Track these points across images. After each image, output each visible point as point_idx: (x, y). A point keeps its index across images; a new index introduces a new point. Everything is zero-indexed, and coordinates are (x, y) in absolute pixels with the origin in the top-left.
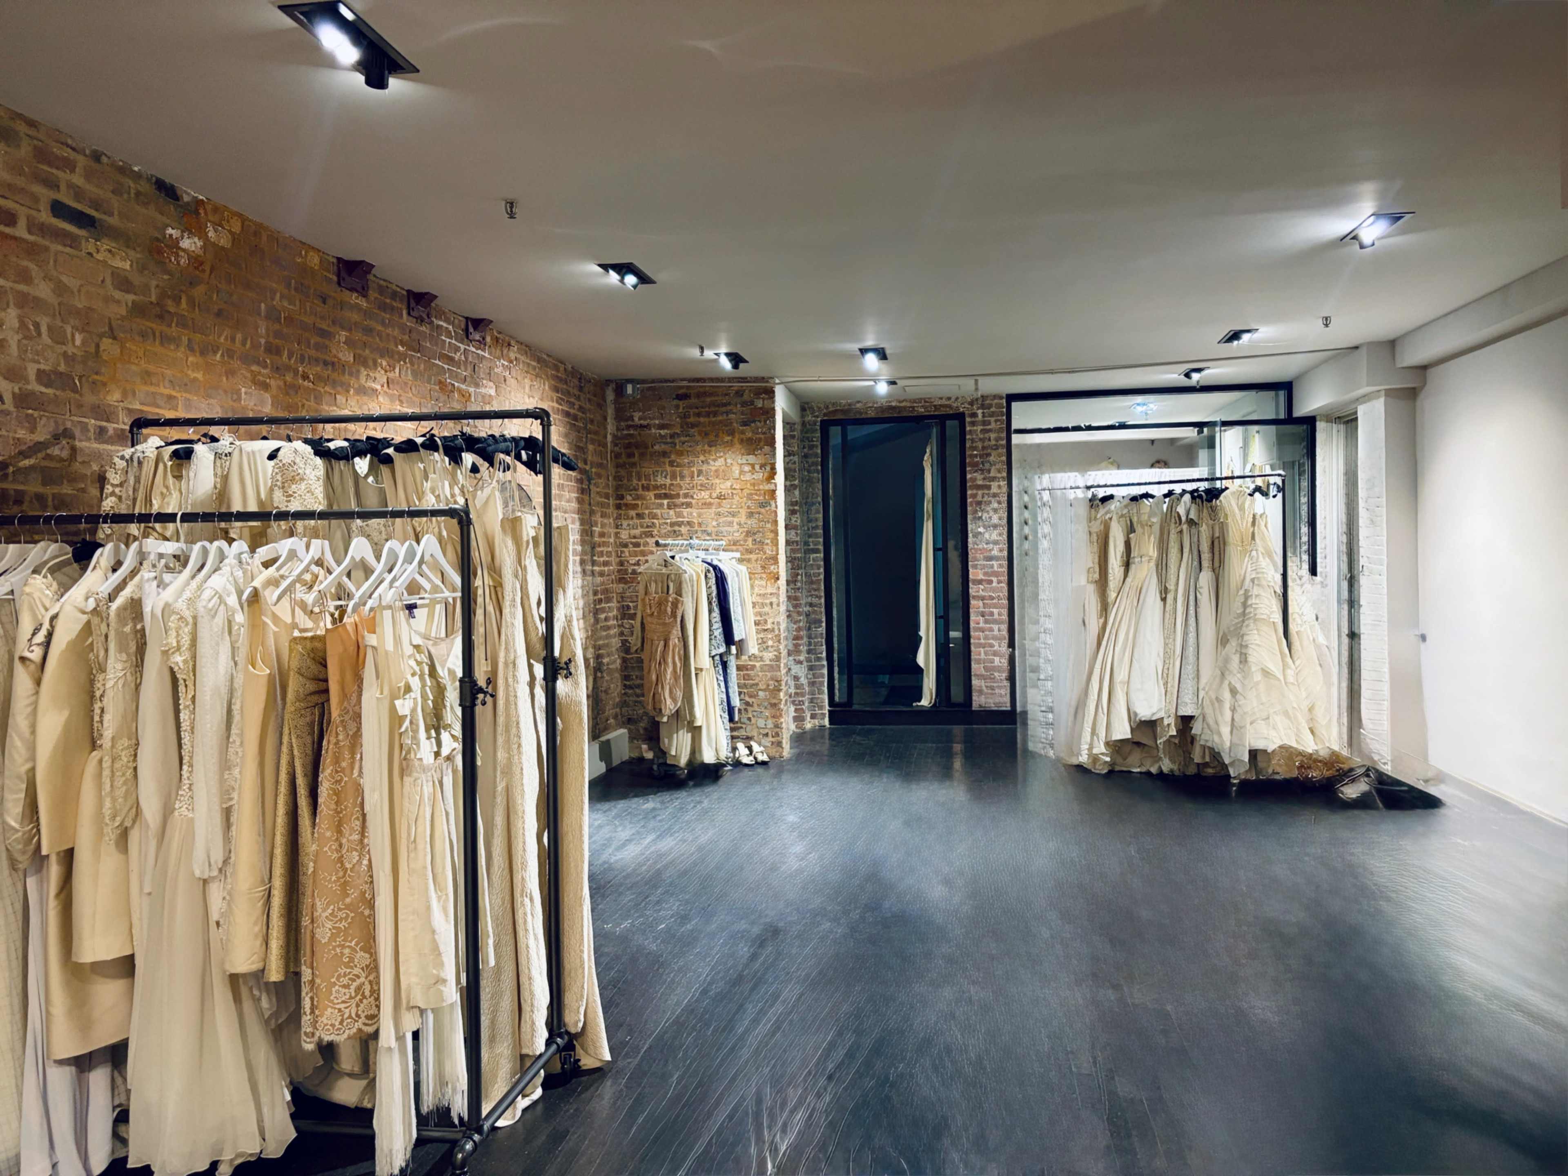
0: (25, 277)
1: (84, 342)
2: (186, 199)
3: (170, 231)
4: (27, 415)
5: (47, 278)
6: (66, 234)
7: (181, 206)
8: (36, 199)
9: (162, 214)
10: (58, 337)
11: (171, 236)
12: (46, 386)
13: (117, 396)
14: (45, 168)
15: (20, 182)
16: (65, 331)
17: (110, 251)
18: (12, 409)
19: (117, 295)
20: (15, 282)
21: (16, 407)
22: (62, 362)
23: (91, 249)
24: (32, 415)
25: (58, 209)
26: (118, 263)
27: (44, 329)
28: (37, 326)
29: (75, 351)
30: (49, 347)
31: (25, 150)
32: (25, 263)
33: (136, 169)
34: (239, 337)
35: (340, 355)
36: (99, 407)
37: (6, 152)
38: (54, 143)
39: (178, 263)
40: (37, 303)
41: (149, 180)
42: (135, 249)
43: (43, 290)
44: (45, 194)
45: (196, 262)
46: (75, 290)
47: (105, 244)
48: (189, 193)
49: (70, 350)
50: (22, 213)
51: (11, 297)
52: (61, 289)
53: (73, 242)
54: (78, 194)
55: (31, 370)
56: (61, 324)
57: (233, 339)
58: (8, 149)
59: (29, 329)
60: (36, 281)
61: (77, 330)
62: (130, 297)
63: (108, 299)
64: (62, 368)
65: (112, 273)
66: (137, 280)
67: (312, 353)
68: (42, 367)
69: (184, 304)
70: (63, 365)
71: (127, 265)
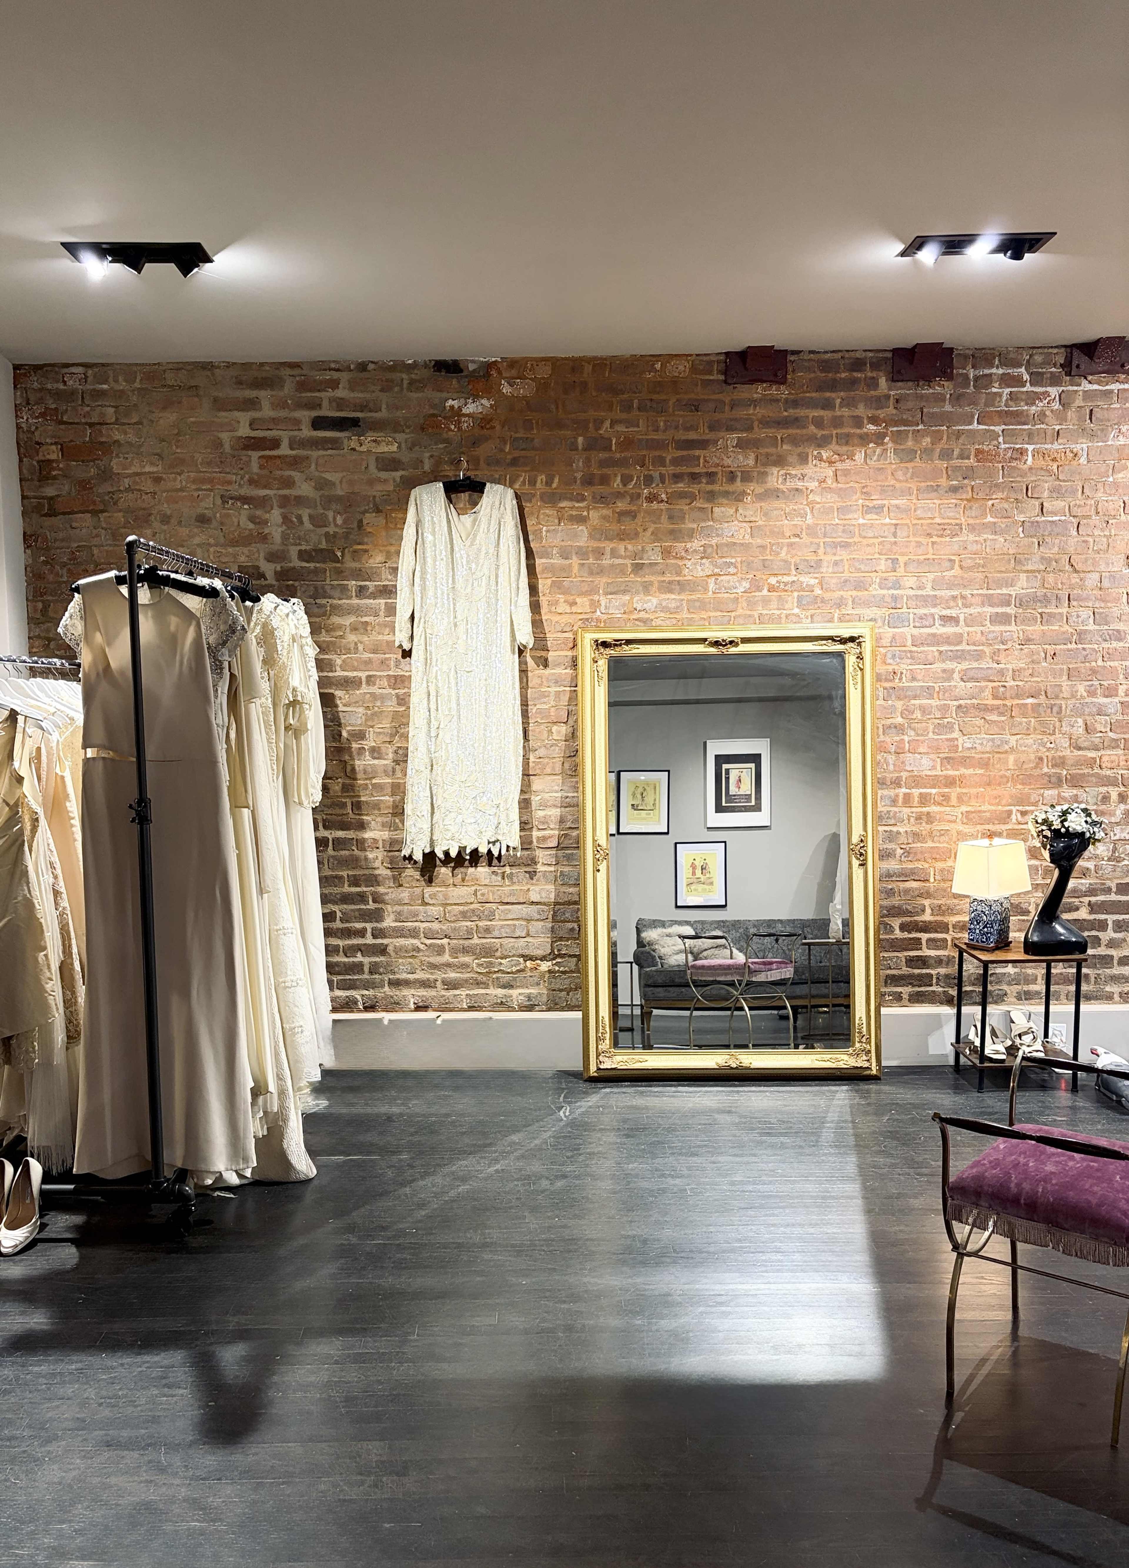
0: (289, 483)
1: (345, 521)
2: (471, 367)
3: (450, 402)
4: (288, 585)
5: (308, 479)
6: (326, 440)
7: (466, 377)
8: (297, 422)
9: (441, 391)
10: (320, 522)
11: (452, 407)
12: (308, 562)
13: (380, 558)
14: (309, 394)
15: (283, 414)
16: (326, 516)
17: (375, 441)
18: (274, 583)
19: (383, 475)
20: (278, 489)
21: (277, 580)
22: (324, 540)
23: (353, 444)
24: (293, 585)
25: (318, 423)
26: (384, 448)
27: (306, 519)
28: (299, 518)
29: (337, 530)
30: (313, 531)
31: (288, 388)
32: (287, 473)
33: (410, 362)
34: (541, 478)
35: (727, 461)
36: (360, 570)
37: (272, 396)
38: (317, 373)
39: (460, 429)
40: (299, 501)
41: (426, 365)
42: (403, 432)
43: (305, 489)
44: (306, 416)
45: (484, 422)
46: (337, 482)
47: (370, 436)
49: (331, 530)
50: (285, 436)
51: (274, 501)
52: (322, 485)
53: (335, 444)
54: (340, 404)
55: (294, 551)
56: (322, 511)
57: (531, 481)
58: (274, 393)
59: (292, 522)
60: (298, 484)
61: (339, 513)
62: (398, 474)
63: (372, 481)
64: (323, 545)
65: (377, 459)
66: (406, 457)
67: (671, 469)
68: (303, 548)
70: (324, 543)
71: (394, 448)
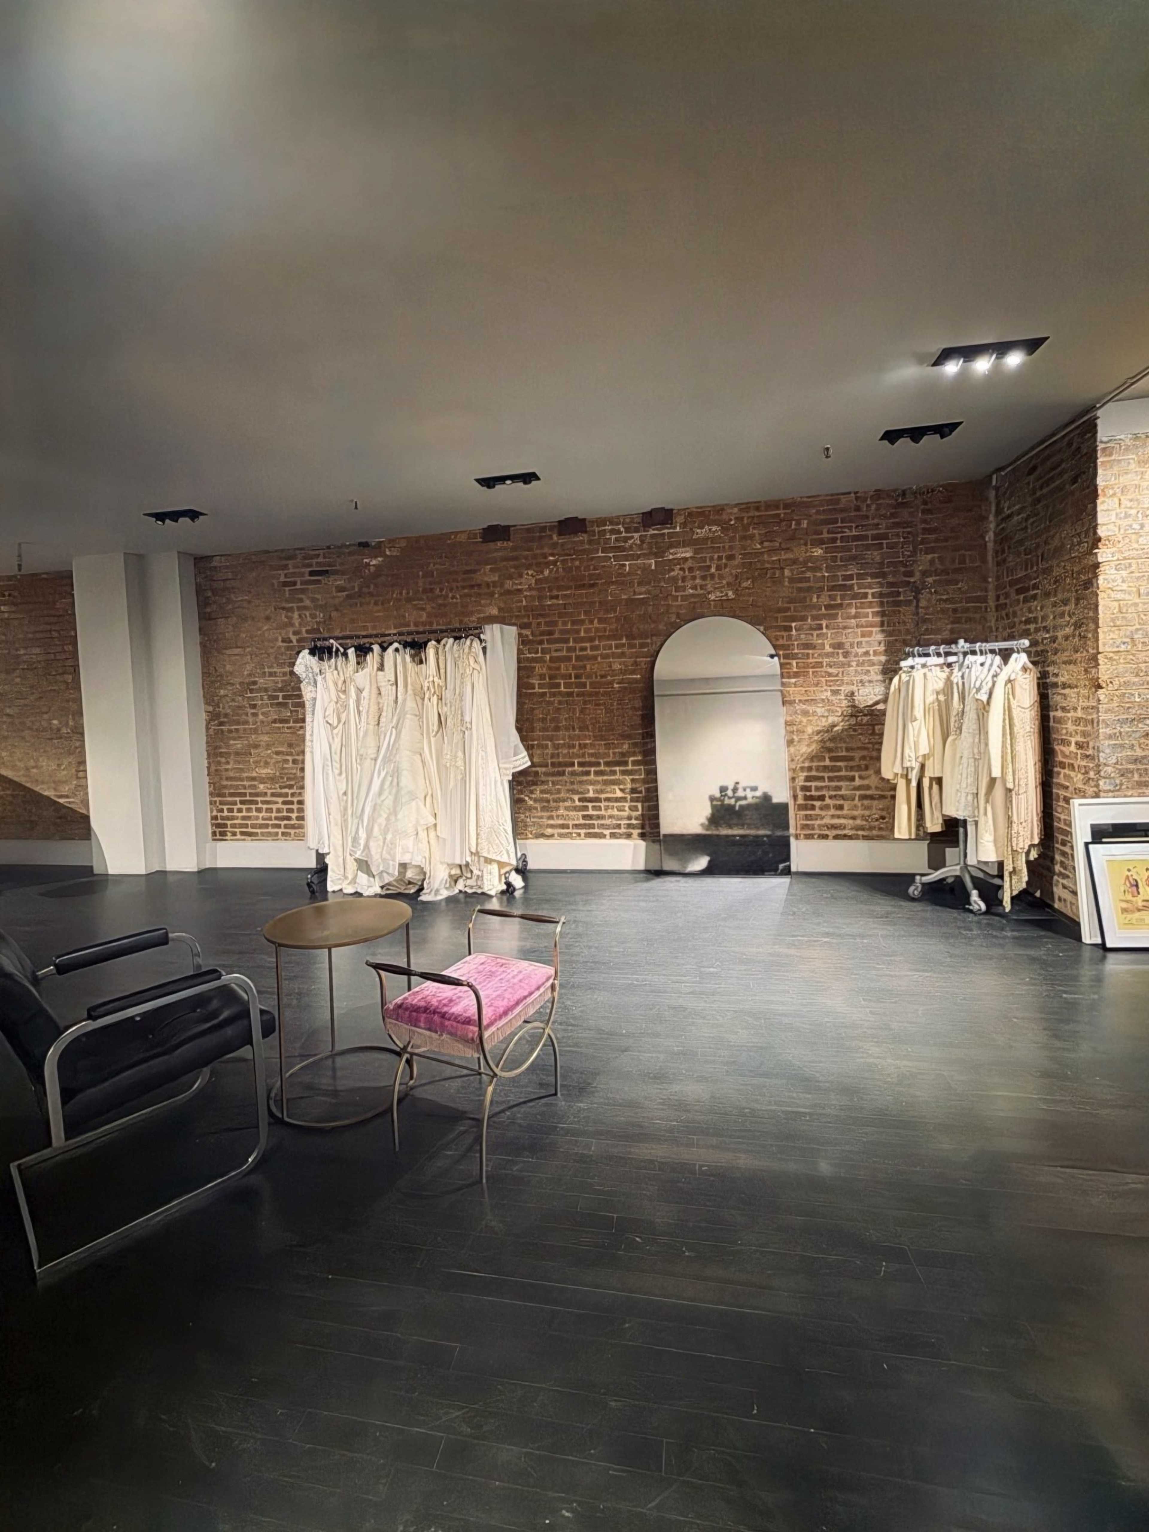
0: (301, 600)
1: (324, 616)
2: (373, 544)
3: (365, 560)
5: (308, 598)
6: (315, 581)
7: (371, 548)
8: (303, 574)
9: (362, 556)
10: (313, 616)
11: (366, 562)
12: (310, 635)
13: (338, 631)
14: (308, 561)
15: (298, 570)
16: (316, 614)
17: (335, 580)
19: (339, 594)
20: (297, 603)
22: (316, 624)
23: (327, 582)
25: (312, 573)
26: (339, 583)
27: (308, 616)
28: (306, 615)
29: (321, 620)
30: (311, 621)
31: (300, 559)
32: (300, 596)
33: (348, 543)
34: (404, 592)
37: (294, 563)
38: (311, 551)
39: (370, 571)
40: (305, 608)
41: (354, 545)
42: (346, 575)
43: (307, 602)
44: (306, 571)
45: (379, 567)
46: (321, 598)
47: (333, 578)
48: (373, 542)
50: (299, 580)
51: (296, 608)
52: (313, 600)
53: (320, 582)
54: (320, 564)
55: (304, 630)
56: (315, 612)
57: (401, 594)
58: (294, 561)
59: (302, 617)
60: (304, 600)
61: (321, 612)
62: (345, 593)
63: (334, 597)
65: (337, 587)
66: (348, 586)
67: (461, 584)
68: (308, 628)
69: (372, 586)
71: (342, 582)
